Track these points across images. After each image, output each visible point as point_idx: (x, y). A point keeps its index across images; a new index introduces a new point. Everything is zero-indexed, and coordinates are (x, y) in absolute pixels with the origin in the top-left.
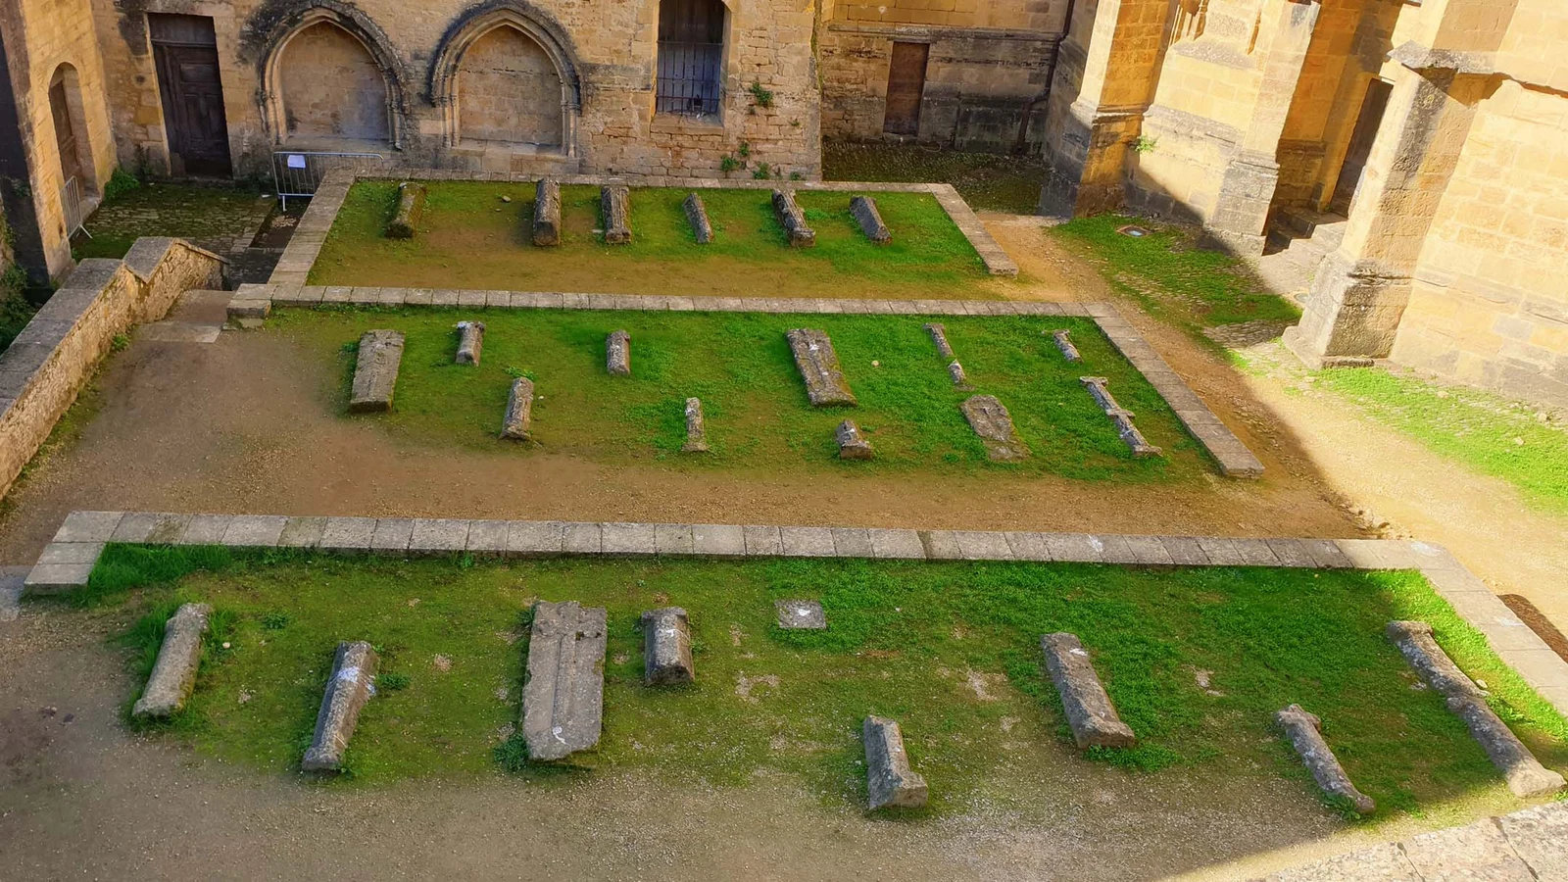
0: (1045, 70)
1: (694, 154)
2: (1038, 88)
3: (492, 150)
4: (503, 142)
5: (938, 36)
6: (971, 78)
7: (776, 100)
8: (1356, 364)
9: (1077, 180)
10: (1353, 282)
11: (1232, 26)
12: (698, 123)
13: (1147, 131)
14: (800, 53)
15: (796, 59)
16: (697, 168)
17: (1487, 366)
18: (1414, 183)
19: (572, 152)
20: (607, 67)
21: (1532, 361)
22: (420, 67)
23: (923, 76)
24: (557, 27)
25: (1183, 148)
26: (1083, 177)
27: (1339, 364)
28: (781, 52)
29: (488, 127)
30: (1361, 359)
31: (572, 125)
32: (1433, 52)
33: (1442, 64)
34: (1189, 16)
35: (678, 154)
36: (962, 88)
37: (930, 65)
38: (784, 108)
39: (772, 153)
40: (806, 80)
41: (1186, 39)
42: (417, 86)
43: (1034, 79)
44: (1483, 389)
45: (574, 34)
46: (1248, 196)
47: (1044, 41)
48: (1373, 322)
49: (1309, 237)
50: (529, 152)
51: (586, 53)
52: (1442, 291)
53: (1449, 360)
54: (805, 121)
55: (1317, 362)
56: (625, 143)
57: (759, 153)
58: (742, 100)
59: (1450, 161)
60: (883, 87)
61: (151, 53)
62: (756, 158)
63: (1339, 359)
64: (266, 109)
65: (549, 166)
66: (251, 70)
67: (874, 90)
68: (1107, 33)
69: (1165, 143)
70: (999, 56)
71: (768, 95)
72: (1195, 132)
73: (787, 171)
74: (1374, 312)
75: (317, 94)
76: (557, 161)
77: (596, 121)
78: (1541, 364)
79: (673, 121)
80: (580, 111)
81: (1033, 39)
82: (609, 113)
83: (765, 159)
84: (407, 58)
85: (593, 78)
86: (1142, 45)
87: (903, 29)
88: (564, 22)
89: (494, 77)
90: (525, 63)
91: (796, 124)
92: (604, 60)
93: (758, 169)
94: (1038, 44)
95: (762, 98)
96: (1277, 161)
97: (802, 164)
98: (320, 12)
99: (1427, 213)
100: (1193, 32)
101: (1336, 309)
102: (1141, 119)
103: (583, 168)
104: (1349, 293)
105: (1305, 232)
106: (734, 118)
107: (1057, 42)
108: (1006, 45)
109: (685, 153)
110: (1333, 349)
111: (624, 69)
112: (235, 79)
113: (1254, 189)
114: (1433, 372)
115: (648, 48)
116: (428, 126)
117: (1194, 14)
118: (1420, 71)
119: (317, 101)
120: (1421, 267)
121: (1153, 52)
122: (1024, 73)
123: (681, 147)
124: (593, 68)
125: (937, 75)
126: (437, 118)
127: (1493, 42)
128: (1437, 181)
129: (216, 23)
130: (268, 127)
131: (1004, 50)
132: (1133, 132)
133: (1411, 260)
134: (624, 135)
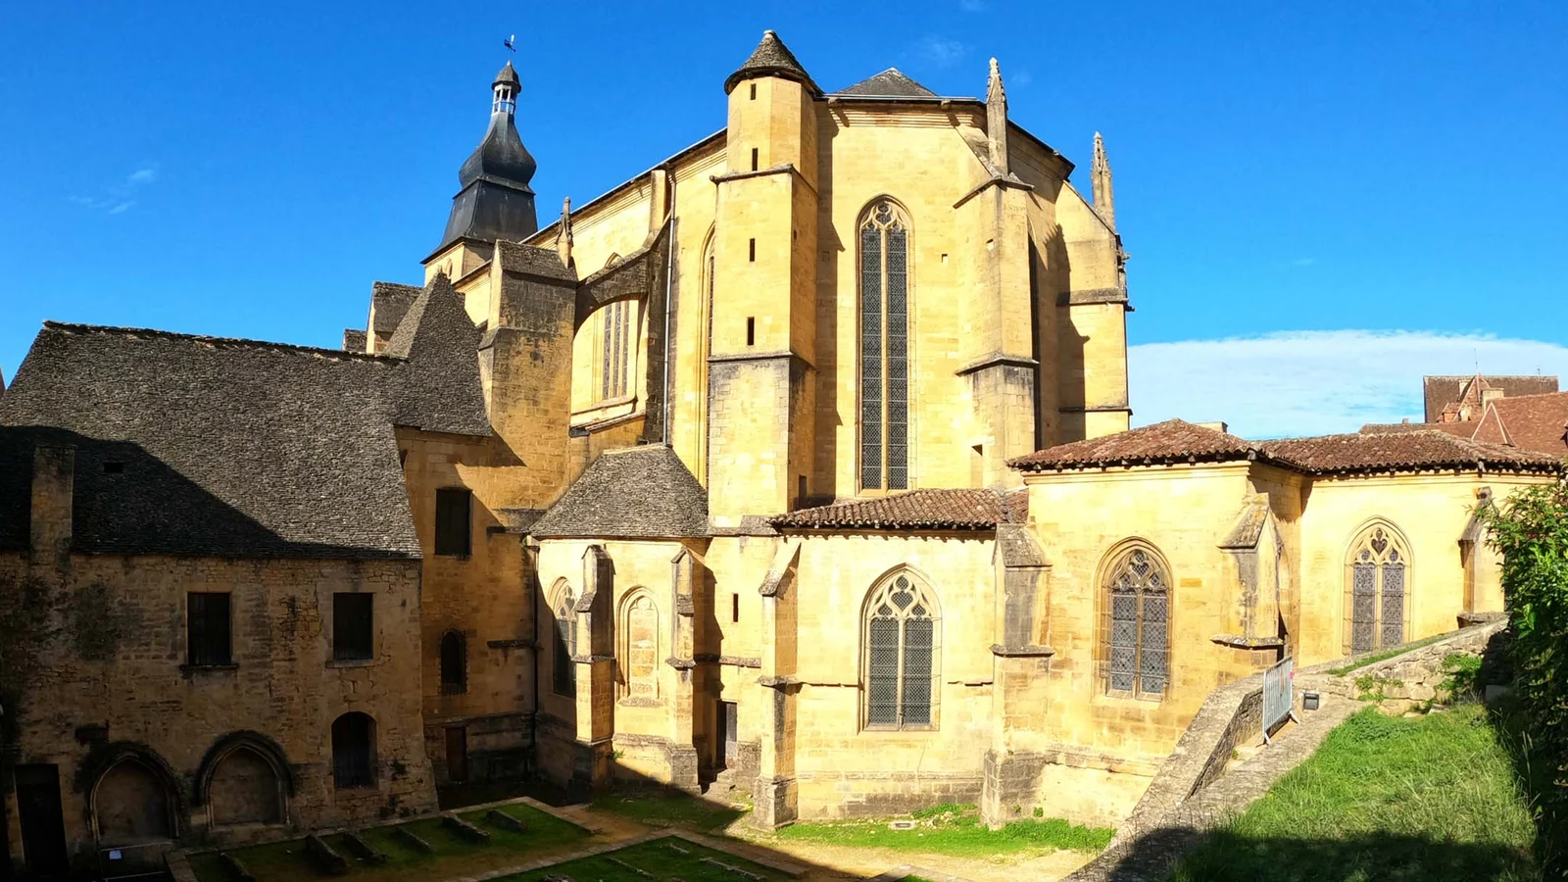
0: (529, 730)
1: (364, 809)
2: (528, 741)
3: (237, 828)
4: (240, 823)
5: (470, 722)
6: (491, 741)
7: (407, 769)
8: (787, 826)
9: (590, 780)
10: (775, 787)
11: (644, 688)
12: (361, 791)
13: (616, 747)
14: (418, 739)
15: (416, 743)
16: (367, 818)
17: (841, 809)
18: (785, 735)
19: (288, 821)
20: (306, 765)
21: (857, 800)
22: (189, 781)
23: (465, 745)
24: (274, 744)
25: (638, 752)
26: (593, 778)
27: (782, 827)
28: (407, 740)
29: (229, 815)
30: (789, 822)
31: (287, 804)
32: (776, 678)
33: (781, 682)
34: (621, 686)
35: (353, 812)
36: (487, 748)
37: (468, 739)
38: (414, 773)
39: (410, 800)
40: (424, 755)
41: (623, 698)
42: (188, 793)
43: (524, 737)
44: (842, 819)
45: (284, 747)
46: (686, 767)
47: (526, 715)
48: (789, 803)
49: (715, 781)
50: (261, 826)
51: (293, 759)
52: (811, 781)
53: (824, 811)
54: (426, 778)
55: (773, 829)
56: (321, 810)
57: (402, 802)
58: (388, 773)
59: (794, 723)
60: (444, 755)
61: (16, 793)
62: (401, 805)
63: (781, 825)
64: (91, 822)
65: (274, 832)
66: (80, 797)
67: (439, 757)
68: (587, 701)
69: (628, 752)
70: (504, 727)
71: (404, 766)
72: (643, 743)
73: (419, 809)
74: (787, 798)
75: (118, 808)
76: (279, 829)
77: (302, 799)
78: (860, 800)
79: (347, 792)
80: (292, 795)
81: (519, 715)
82: (310, 793)
83: (407, 805)
84: (182, 775)
85: (299, 773)
86: (603, 705)
87: (449, 721)
88: (278, 741)
89: (231, 782)
90: (248, 771)
91: (421, 781)
92: (302, 761)
93: (402, 812)
94: (523, 718)
95: (400, 769)
96: (694, 746)
97: (428, 804)
98: (127, 754)
99: (792, 747)
100: (626, 694)
101: (772, 801)
102: (611, 742)
103: (296, 830)
104: (776, 792)
105: (714, 779)
106: (384, 785)
107: (533, 714)
108: (506, 721)
109: (359, 809)
110: (777, 821)
111: (317, 765)
112: (70, 804)
113: (687, 762)
114: (819, 818)
115: (327, 750)
116: (197, 820)
117: (624, 685)
118: (773, 687)
119: (117, 812)
120: (798, 773)
121: (609, 707)
122: (518, 735)
123: (354, 806)
124: (298, 766)
125: (473, 743)
126: (202, 813)
127: (793, 670)
128: (792, 733)
129: (59, 768)
130: (92, 834)
131: (506, 724)
132: (610, 750)
133: (793, 771)
134: (320, 806)
